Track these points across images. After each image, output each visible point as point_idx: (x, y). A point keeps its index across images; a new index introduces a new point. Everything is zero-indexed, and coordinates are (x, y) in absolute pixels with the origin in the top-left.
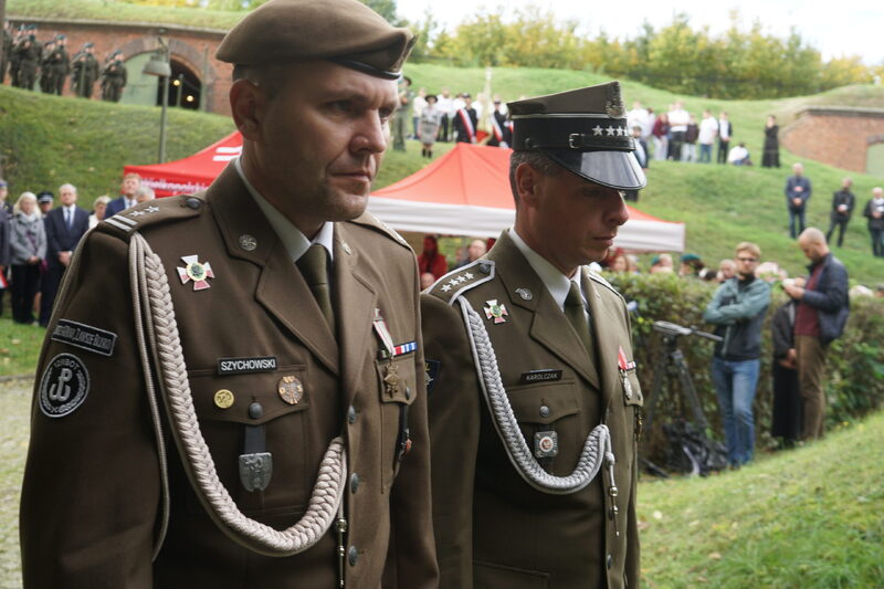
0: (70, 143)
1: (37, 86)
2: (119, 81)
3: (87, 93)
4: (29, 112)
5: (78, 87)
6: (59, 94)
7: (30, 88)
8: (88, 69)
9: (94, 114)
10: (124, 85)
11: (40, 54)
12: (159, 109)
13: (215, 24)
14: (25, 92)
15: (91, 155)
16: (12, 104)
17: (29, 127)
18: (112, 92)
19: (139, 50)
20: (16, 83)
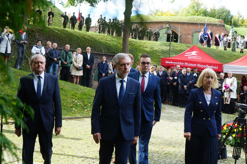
0: (146, 52)
1: (137, 38)
2: (158, 36)
3: (150, 40)
4: (136, 45)
5: (147, 38)
6: (143, 40)
7: (136, 39)
8: (150, 33)
9: (152, 45)
10: (159, 37)
11: (138, 30)
12: (169, 43)
13: (181, 20)
14: (135, 40)
15: (151, 55)
16: (131, 43)
17: (136, 48)
18: (156, 38)
19: (162, 28)
20: (132, 38)
